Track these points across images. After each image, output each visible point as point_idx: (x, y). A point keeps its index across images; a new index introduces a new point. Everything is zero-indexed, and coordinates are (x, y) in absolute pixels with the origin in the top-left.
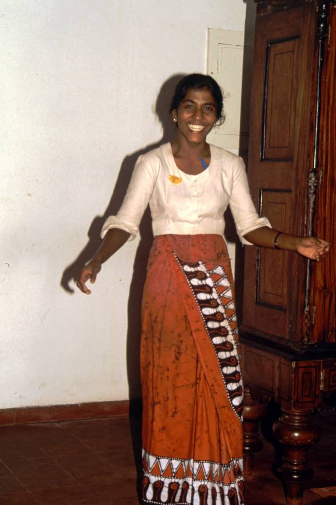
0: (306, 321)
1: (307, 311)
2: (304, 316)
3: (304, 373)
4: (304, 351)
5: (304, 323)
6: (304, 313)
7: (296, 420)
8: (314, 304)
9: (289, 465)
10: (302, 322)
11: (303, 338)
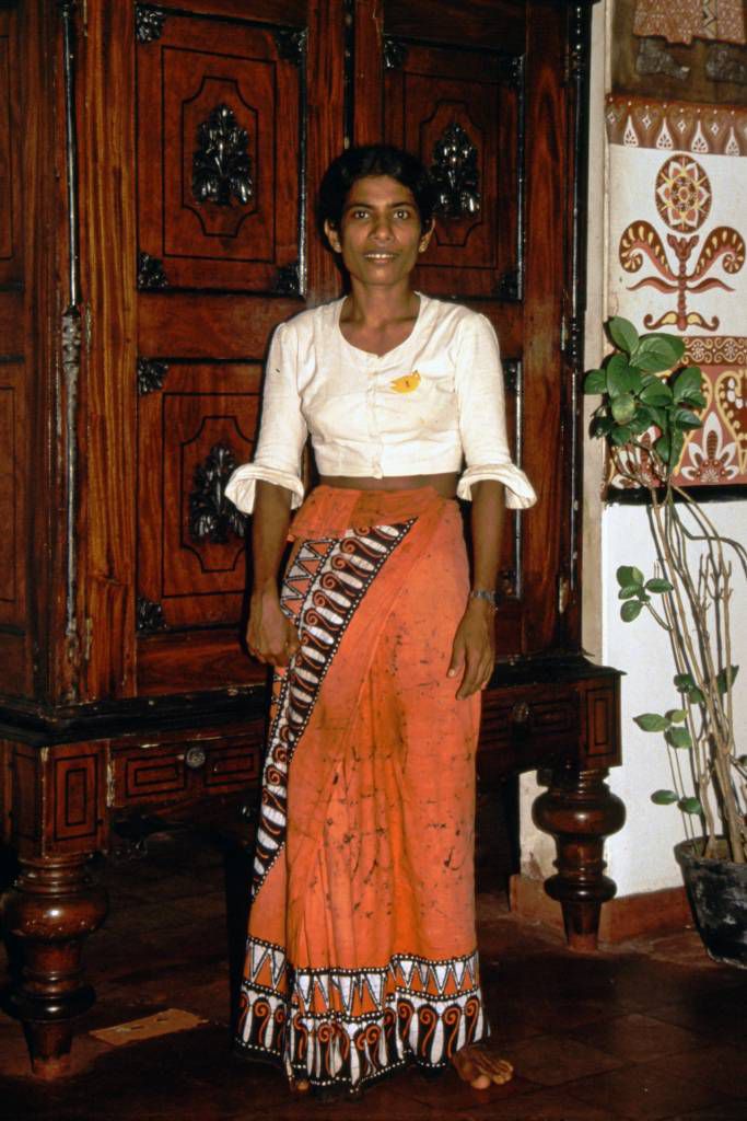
0: (71, 655)
1: (72, 631)
2: (66, 644)
3: (68, 772)
4: (68, 722)
5: (66, 657)
6: (65, 636)
7: (55, 879)
8: (87, 616)
9: (38, 986)
10: (62, 656)
11: (64, 693)
